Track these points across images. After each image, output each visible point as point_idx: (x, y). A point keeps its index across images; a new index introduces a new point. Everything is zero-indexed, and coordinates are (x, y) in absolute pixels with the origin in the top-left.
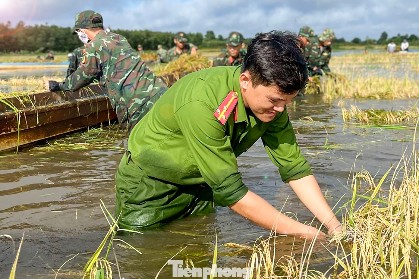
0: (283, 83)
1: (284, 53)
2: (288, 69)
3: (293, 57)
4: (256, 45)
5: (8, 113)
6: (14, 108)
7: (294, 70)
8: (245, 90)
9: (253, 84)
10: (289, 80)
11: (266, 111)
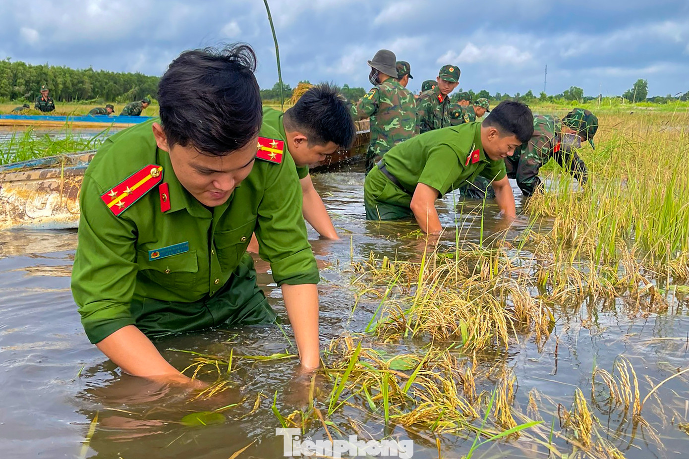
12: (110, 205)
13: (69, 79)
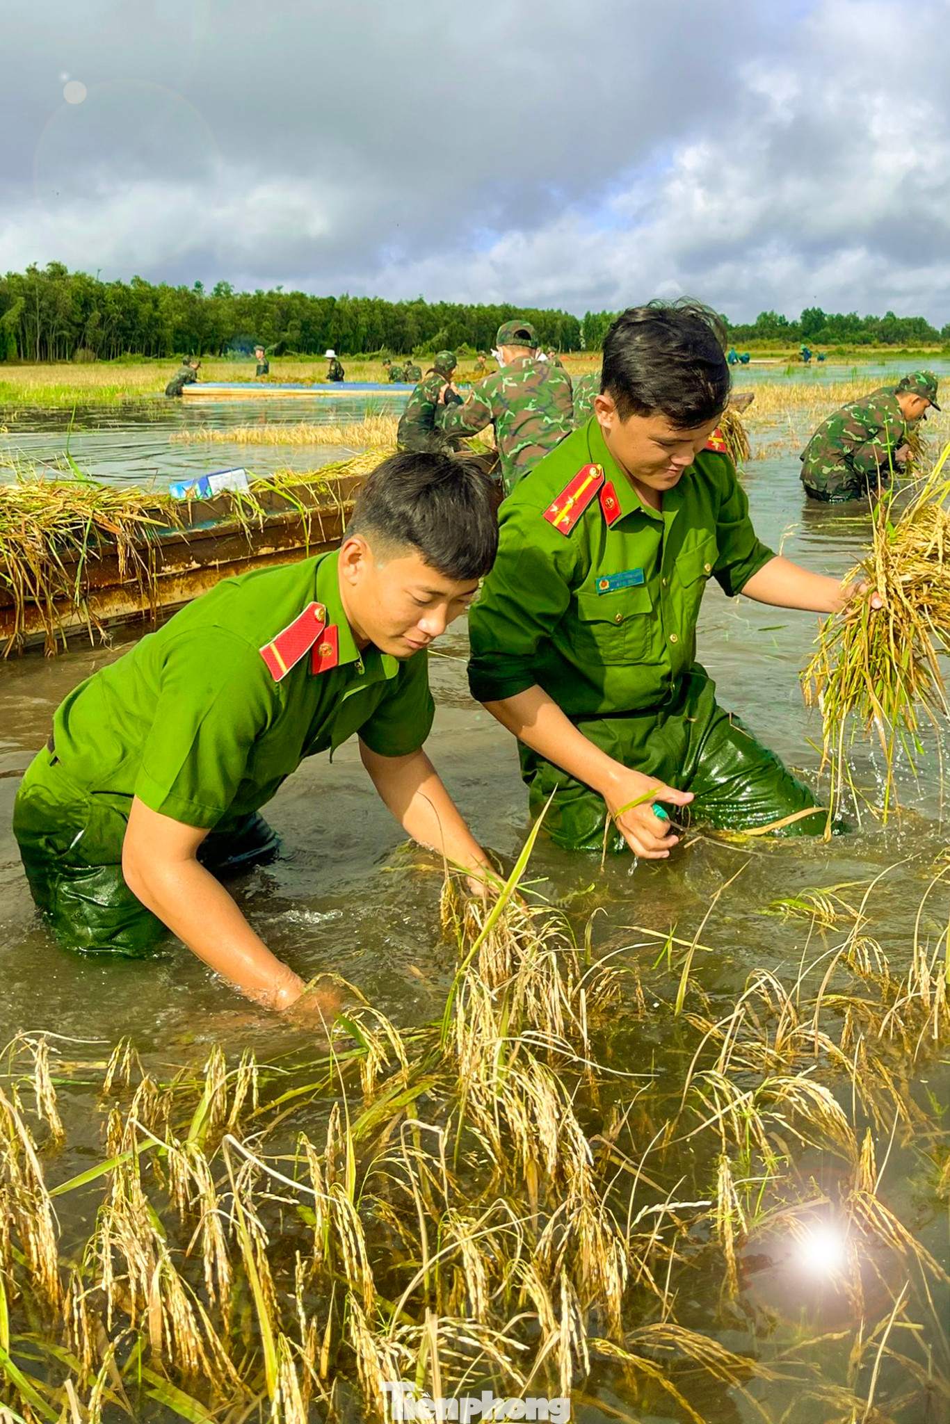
0: (675, 407)
1: (674, 345)
2: (684, 379)
3: (694, 352)
4: (617, 335)
5: (289, 514)
6: (300, 505)
7: (696, 378)
8: (608, 430)
9: (621, 416)
10: (686, 399)
11: (659, 467)
12: (556, 523)
13: (379, 318)
